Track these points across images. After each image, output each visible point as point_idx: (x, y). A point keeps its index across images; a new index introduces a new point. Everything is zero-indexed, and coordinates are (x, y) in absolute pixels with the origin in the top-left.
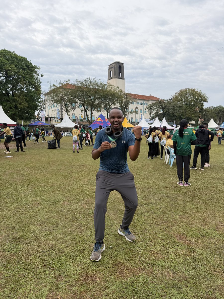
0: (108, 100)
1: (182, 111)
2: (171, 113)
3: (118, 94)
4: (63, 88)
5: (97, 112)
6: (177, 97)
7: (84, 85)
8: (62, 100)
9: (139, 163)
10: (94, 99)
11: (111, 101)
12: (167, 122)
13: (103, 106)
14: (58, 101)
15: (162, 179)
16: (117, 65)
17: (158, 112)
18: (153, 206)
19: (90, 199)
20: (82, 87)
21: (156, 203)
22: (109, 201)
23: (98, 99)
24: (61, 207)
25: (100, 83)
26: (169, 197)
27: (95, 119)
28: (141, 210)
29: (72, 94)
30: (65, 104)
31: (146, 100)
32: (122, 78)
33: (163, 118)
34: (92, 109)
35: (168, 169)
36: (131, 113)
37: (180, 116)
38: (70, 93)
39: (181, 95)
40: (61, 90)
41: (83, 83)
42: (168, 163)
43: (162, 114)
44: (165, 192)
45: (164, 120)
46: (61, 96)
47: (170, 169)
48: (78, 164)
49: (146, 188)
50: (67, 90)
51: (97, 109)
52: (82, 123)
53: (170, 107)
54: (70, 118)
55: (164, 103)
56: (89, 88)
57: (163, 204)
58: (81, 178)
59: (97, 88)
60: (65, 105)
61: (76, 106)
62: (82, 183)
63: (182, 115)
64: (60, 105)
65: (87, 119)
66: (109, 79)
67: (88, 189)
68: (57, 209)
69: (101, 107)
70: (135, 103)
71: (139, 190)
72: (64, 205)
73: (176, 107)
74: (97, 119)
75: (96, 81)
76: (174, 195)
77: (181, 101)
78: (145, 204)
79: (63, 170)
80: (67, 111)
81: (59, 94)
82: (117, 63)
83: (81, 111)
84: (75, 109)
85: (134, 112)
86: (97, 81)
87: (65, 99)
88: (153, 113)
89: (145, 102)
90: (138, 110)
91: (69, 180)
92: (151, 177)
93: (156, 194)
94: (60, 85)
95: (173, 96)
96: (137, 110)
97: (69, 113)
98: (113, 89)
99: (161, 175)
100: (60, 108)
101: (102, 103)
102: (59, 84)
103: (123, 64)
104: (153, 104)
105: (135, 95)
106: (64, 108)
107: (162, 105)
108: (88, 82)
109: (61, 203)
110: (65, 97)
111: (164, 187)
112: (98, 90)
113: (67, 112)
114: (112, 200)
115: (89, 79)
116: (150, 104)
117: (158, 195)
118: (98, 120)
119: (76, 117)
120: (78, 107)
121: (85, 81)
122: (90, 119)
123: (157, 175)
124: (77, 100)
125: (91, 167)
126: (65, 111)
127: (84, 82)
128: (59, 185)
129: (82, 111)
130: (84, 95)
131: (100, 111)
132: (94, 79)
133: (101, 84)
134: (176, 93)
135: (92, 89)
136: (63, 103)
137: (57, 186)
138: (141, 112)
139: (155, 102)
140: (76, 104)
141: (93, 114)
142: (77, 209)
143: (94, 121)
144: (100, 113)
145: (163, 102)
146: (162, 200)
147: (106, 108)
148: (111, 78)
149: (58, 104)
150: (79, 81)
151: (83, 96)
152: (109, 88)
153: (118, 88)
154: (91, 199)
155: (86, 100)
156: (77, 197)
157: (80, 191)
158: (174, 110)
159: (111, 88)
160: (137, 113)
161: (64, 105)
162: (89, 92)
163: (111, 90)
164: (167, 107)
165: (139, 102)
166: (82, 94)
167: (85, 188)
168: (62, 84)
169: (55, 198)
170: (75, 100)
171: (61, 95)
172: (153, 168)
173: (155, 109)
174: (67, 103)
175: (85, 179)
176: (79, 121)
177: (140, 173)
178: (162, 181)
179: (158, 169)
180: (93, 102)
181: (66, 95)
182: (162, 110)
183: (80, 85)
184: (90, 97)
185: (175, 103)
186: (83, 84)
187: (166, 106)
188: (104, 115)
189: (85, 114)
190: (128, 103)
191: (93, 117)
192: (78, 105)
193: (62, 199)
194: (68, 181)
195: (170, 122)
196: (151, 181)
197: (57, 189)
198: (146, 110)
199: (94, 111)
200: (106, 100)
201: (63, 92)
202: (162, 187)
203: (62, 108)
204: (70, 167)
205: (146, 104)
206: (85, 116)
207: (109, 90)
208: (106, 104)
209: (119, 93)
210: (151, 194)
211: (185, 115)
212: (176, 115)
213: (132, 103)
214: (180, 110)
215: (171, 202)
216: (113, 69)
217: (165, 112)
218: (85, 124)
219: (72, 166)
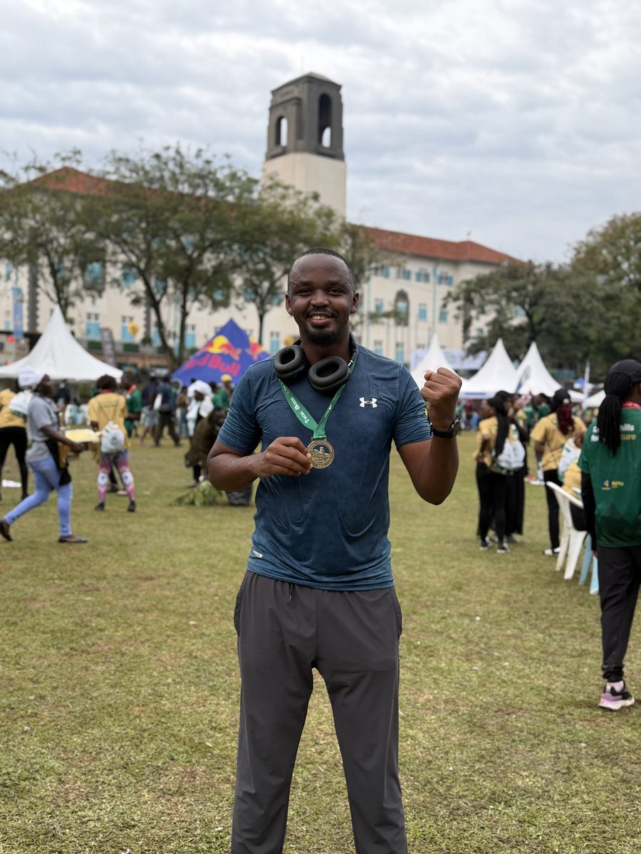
0: (265, 254)
1: (618, 318)
2: (566, 325)
3: (312, 225)
4: (45, 191)
5: (209, 309)
6: (592, 252)
7: (151, 181)
8: (41, 245)
9: (431, 572)
10: (196, 247)
11: (279, 259)
12: (547, 367)
13: (238, 280)
14: (20, 252)
15: (557, 659)
16: (310, 90)
17: (502, 318)
18: (533, 808)
19: (200, 769)
20: (141, 187)
21: (545, 795)
22: (299, 780)
23: (215, 246)
24: (48, 810)
25: (227, 172)
26: (609, 758)
27: (200, 343)
28: (476, 831)
29: (89, 218)
30: (51, 265)
31: (447, 261)
32: (335, 153)
33: (528, 346)
34: (185, 293)
35: (582, 605)
36: (374, 317)
37: (609, 343)
38: (77, 214)
39: (613, 244)
40: (37, 199)
41: (147, 168)
42: (577, 573)
43: (520, 329)
44: (583, 730)
45: (533, 354)
46: (32, 228)
47: (590, 607)
48: (123, 572)
49: (486, 709)
50: (67, 200)
51: (211, 297)
52: (132, 360)
53: (564, 299)
54: (73, 333)
55: (532, 278)
56: (172, 193)
57: (585, 796)
58: (144, 650)
59: (211, 193)
60: (54, 273)
61: (104, 279)
62: (151, 676)
63: (618, 337)
64: (25, 269)
65: (157, 342)
66: (271, 156)
67: (185, 710)
68: (28, 821)
69: (228, 285)
70: (393, 271)
71: (453, 720)
72: (61, 802)
73: (588, 297)
74: (210, 343)
75: (208, 162)
76: (633, 747)
77: (612, 273)
78: (494, 798)
79: (48, 604)
80: (60, 299)
81: (26, 216)
82: (310, 80)
83: (129, 300)
84: (100, 292)
85: (387, 315)
86: (215, 165)
87: (51, 241)
88: (481, 324)
89: (443, 269)
90: (408, 307)
91: (82, 661)
92: (500, 646)
93: (543, 743)
94: (33, 175)
95: (576, 246)
96: (402, 305)
97: (71, 312)
98: (289, 204)
99: (550, 636)
100: (24, 284)
101: (235, 267)
102: (27, 169)
103: (338, 87)
104: (481, 283)
105: (396, 235)
106: (47, 285)
107: (524, 287)
108: (171, 165)
109: (48, 786)
110: (54, 232)
111: (578, 705)
112: (216, 204)
113: (64, 304)
114: (315, 775)
115: (178, 152)
116: (468, 282)
117: (553, 749)
118: (215, 350)
119: (106, 334)
120: (116, 282)
121: (155, 162)
122: (173, 343)
123: (534, 638)
124: (110, 246)
125: (191, 590)
126: (52, 300)
127: (149, 164)
128: (31, 685)
129: (136, 302)
130: (148, 223)
131: (225, 304)
132: (200, 151)
133: (233, 176)
134: (591, 233)
135: (186, 199)
136: (43, 260)
137: (21, 689)
138: (423, 315)
139: (492, 274)
140: (104, 267)
141: (189, 321)
142: (134, 826)
143: (194, 351)
144: (222, 317)
145: (528, 274)
146: (578, 774)
147: (256, 293)
148: (279, 150)
149: (16, 262)
150: (127, 160)
151: (145, 232)
152: (271, 198)
153: (316, 197)
154: (204, 768)
155: (157, 251)
156: (132, 753)
157: (145, 722)
158: (582, 312)
159: (284, 197)
160: (401, 318)
161: (47, 271)
162: (175, 211)
163: (277, 206)
164: (547, 299)
165: (413, 267)
166: (140, 221)
167: (167, 705)
168: (41, 169)
169: (12, 761)
170: (104, 250)
171: (32, 223)
172: (506, 601)
173: (491, 302)
174: (61, 261)
175: (165, 654)
176: (119, 348)
177: (443, 624)
178: (561, 670)
179: (531, 602)
180: (194, 262)
181: (59, 222)
182: (522, 312)
183: (131, 177)
184: (177, 237)
185: (582, 280)
186: (146, 173)
187: (540, 294)
188: (242, 324)
189: (148, 319)
190: (362, 270)
191: (189, 331)
192: (114, 272)
193: (53, 763)
194: (74, 661)
195: (560, 366)
196: (504, 668)
197: (22, 706)
198: (445, 306)
199: (197, 305)
200: (256, 251)
201: (47, 209)
202: (568, 704)
203: (34, 284)
204: (83, 585)
205: (444, 279)
206: (147, 326)
207: (269, 206)
208: (257, 273)
209: (319, 223)
210: (514, 741)
211: (633, 337)
212: (587, 338)
213: (381, 270)
214: (610, 314)
215: (623, 788)
216: (292, 109)
217: (536, 318)
218: (148, 363)
219: (94, 581)
